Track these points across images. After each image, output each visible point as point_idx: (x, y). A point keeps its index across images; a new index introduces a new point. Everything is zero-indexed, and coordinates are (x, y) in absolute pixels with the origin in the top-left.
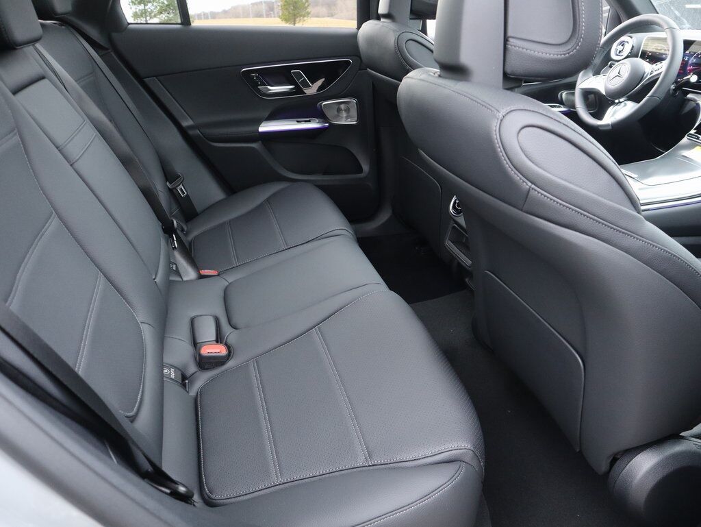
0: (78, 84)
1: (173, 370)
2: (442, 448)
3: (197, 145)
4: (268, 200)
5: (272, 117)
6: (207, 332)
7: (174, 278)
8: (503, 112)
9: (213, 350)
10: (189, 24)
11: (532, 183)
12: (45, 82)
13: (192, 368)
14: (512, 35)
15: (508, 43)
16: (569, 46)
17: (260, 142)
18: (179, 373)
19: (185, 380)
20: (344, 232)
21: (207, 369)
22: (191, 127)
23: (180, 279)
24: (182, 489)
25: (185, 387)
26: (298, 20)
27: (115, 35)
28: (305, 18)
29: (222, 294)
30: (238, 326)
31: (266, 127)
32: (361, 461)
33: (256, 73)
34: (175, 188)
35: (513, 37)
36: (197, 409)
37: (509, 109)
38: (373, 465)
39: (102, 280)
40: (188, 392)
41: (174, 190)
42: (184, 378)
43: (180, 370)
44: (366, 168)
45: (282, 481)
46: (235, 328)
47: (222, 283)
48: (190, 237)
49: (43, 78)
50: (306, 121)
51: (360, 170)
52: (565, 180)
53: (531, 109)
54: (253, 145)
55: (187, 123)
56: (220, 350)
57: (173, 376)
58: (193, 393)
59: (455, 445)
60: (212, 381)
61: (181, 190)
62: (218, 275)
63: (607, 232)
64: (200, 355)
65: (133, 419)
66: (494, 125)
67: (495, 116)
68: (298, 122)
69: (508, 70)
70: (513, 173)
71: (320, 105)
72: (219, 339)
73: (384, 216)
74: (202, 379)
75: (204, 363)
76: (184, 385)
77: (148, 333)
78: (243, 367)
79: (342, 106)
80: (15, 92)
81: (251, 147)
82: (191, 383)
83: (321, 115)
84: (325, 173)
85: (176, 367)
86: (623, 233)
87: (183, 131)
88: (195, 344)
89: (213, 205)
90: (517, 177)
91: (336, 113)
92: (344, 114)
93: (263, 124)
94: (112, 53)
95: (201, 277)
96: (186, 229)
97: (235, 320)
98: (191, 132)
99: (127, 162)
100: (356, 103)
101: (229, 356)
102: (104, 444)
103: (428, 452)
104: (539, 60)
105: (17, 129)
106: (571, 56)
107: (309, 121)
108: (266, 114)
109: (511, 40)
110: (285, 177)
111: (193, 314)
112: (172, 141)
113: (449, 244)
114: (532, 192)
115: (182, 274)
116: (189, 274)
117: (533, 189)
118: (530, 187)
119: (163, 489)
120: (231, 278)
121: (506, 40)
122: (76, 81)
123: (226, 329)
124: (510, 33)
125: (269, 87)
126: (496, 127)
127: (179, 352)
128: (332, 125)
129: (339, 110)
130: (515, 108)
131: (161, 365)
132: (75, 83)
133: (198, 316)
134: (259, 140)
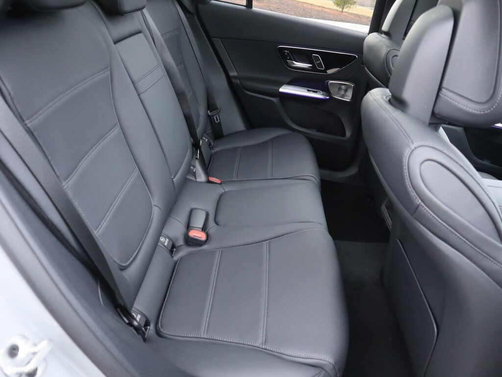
0: (162, 37)
1: (167, 240)
2: (313, 356)
3: (236, 90)
4: (272, 140)
5: (291, 83)
6: (199, 221)
7: (191, 177)
8: (416, 144)
9: (197, 234)
10: (251, 7)
11: (422, 201)
12: (141, 35)
13: (181, 242)
14: (446, 87)
15: (441, 92)
16: (485, 107)
17: (278, 98)
18: (171, 243)
19: (173, 249)
20: (312, 179)
21: (190, 246)
22: (235, 77)
23: (194, 179)
24: (135, 323)
25: (172, 253)
26: (346, 6)
27: (200, 5)
28: (352, 6)
29: (218, 198)
30: (220, 223)
31: (285, 89)
32: (259, 343)
33: (287, 50)
34: (213, 116)
35: (445, 88)
36: (174, 270)
37: (421, 143)
38: (265, 349)
39: (136, 172)
40: (172, 257)
41: (212, 117)
42: (173, 246)
43: (172, 241)
44: (348, 134)
45: (206, 337)
46: (217, 224)
47: (220, 190)
48: (213, 151)
49: (140, 32)
50: (314, 92)
51: (344, 134)
52: (448, 206)
53: (438, 148)
54: (274, 99)
55: (233, 73)
56: (202, 236)
57: (166, 244)
58: (176, 258)
59: (322, 357)
60: (190, 254)
61: (217, 118)
62: (220, 184)
63: (471, 252)
64: (188, 235)
65: (123, 269)
66: (407, 152)
67: (409, 146)
68: (308, 90)
69: (436, 111)
70: (410, 189)
71: (328, 82)
72: (204, 229)
73: (353, 171)
74: (185, 251)
75: (190, 242)
76: (171, 252)
77: (156, 213)
78: (212, 253)
79: (343, 87)
80: (116, 42)
81: (271, 100)
82: (177, 251)
83: (326, 89)
84: (319, 131)
85: (170, 238)
86: (484, 256)
87: (229, 78)
88: (188, 227)
89: (237, 132)
90: (413, 194)
91: (337, 90)
92: (342, 92)
93: (283, 87)
94: (196, 17)
95: (209, 182)
96: (212, 144)
97: (219, 219)
98: (234, 81)
99: (180, 95)
100: (354, 87)
101: (206, 242)
102: (97, 282)
103: (303, 355)
104: (460, 110)
105: (110, 67)
106: (486, 114)
107: (316, 92)
108: (288, 80)
109: (444, 90)
110: (289, 126)
111: (193, 206)
112: (220, 84)
113: (384, 208)
114: (420, 207)
115: (197, 177)
116: (201, 177)
117: (422, 205)
118: (420, 204)
119: (125, 319)
120: (227, 188)
121: (440, 88)
122: (162, 35)
123: (211, 223)
124: (444, 85)
125: (294, 62)
126: (407, 154)
127: (176, 229)
128: (332, 98)
129: (340, 89)
130: (425, 144)
131: (159, 234)
132: (161, 37)
133: (196, 209)
134: (278, 97)
